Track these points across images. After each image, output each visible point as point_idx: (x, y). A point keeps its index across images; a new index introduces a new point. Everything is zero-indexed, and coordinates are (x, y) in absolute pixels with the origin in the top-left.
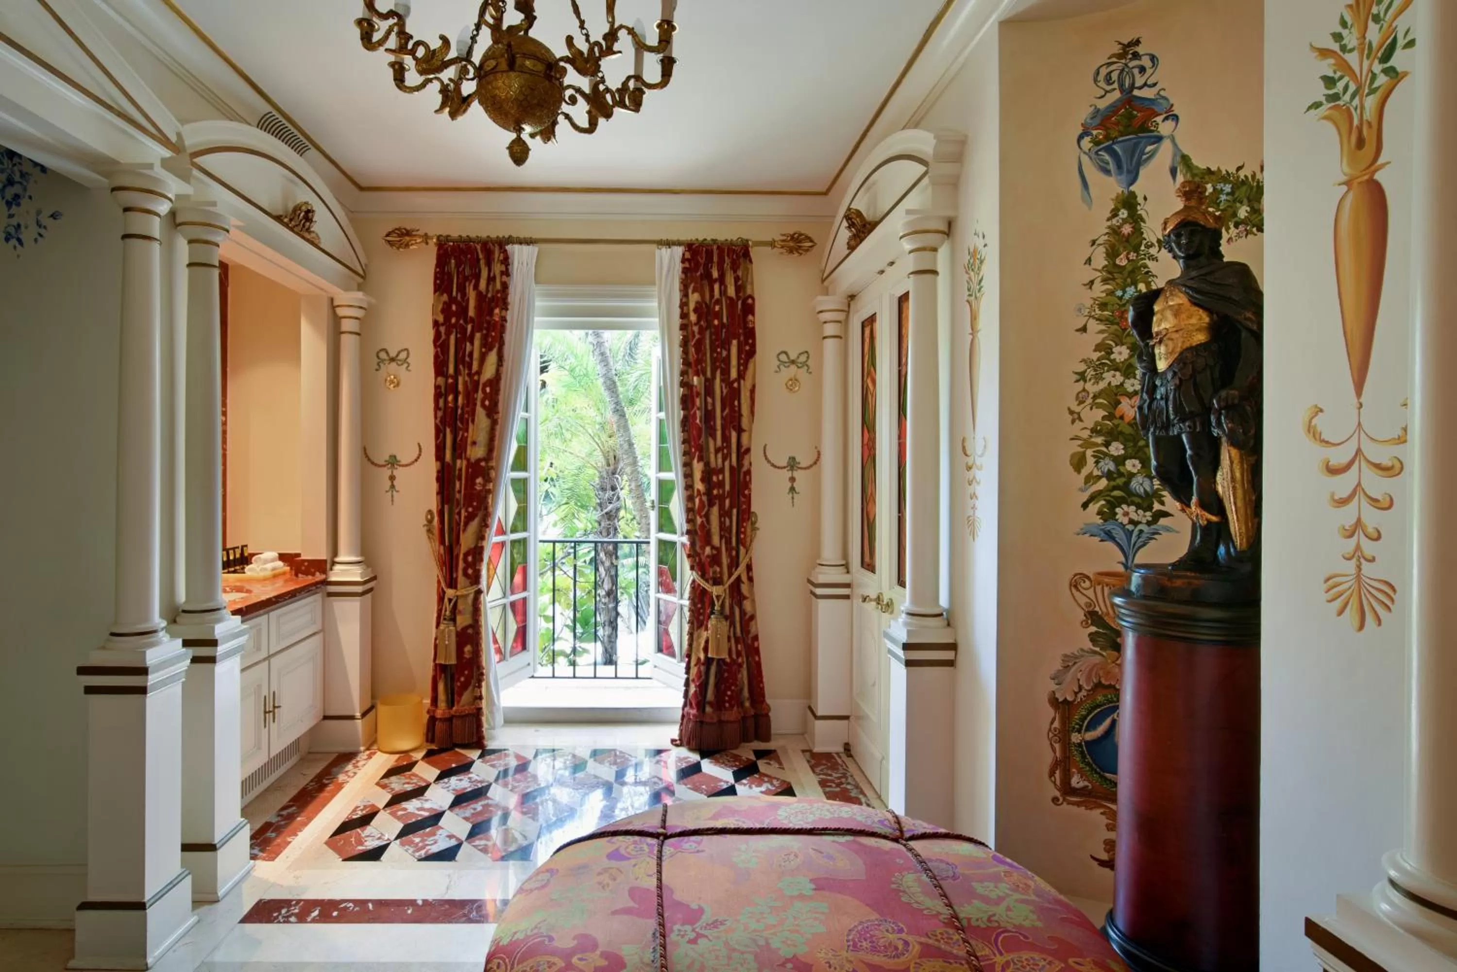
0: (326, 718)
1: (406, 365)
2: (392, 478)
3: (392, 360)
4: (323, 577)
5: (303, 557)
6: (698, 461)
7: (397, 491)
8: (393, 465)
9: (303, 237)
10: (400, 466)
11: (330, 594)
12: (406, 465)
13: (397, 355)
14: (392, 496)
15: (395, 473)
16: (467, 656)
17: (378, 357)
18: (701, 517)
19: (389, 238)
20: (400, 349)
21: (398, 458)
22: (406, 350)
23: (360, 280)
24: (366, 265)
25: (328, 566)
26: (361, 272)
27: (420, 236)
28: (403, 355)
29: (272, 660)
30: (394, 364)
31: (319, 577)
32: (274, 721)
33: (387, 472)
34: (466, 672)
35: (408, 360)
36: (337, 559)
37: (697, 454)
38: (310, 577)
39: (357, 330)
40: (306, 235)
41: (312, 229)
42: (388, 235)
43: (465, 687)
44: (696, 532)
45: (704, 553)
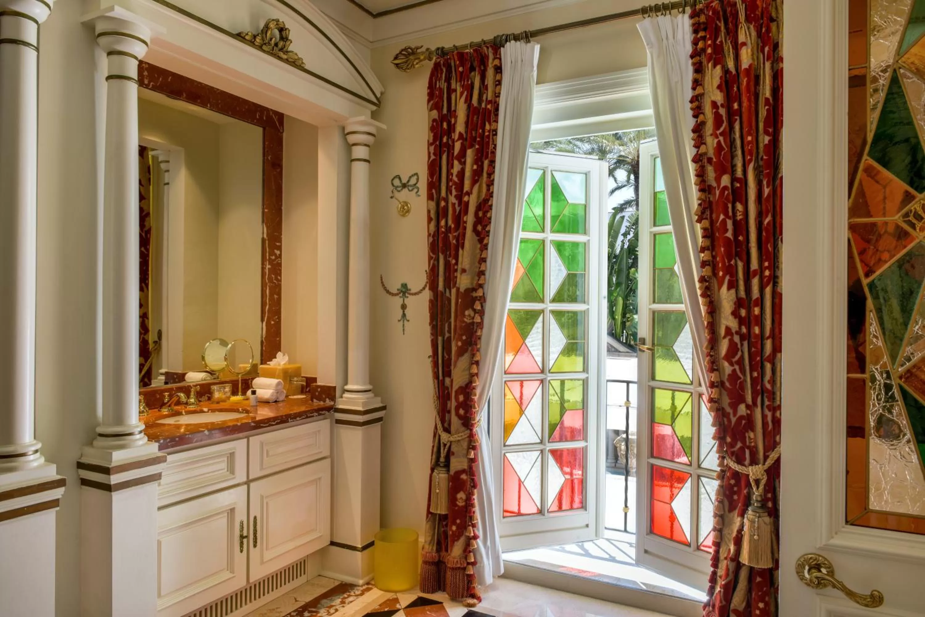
0: (333, 543)
1: (416, 190)
2: (404, 307)
3: (404, 186)
4: (332, 403)
5: (319, 383)
6: (729, 288)
7: (408, 321)
8: (404, 293)
9: (280, 58)
10: (410, 294)
11: (338, 422)
12: (415, 294)
13: (408, 181)
14: (403, 325)
15: (407, 301)
16: (461, 503)
17: (393, 184)
18: (731, 364)
19: (396, 62)
20: (410, 175)
21: (409, 287)
22: (416, 174)
23: (374, 108)
24: (382, 94)
25: (338, 394)
26: (374, 100)
27: (423, 53)
28: (413, 181)
29: (252, 485)
30: (406, 190)
31: (328, 403)
32: (255, 546)
33: (398, 301)
34: (458, 521)
35: (417, 185)
36: (348, 387)
37: (727, 278)
38: (322, 403)
39: (367, 158)
40: (281, 54)
41: (290, 49)
42: (396, 58)
43: (457, 536)
44: (722, 383)
45: (735, 414)
